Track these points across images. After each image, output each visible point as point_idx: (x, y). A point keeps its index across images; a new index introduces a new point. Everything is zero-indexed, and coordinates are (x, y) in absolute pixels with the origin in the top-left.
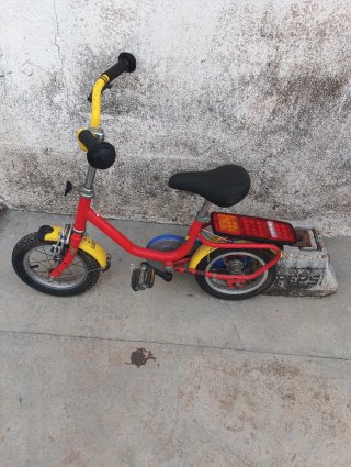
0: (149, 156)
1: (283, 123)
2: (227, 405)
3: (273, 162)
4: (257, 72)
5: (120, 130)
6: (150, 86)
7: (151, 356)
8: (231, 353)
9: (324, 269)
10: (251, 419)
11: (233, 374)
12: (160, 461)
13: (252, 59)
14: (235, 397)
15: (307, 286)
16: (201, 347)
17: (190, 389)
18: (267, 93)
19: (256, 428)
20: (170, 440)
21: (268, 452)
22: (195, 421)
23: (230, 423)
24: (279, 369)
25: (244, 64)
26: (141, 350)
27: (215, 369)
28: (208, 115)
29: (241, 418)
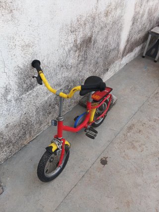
1: (81, 59)
3: (81, 74)
4: (72, 45)
5: (35, 94)
7: (106, 158)
8: (118, 136)
10: (141, 144)
11: (125, 140)
12: (142, 176)
13: (70, 42)
14: (133, 144)
15: (112, 103)
17: (124, 153)
18: (76, 51)
19: (145, 145)
20: (137, 169)
21: (153, 147)
22: (135, 159)
23: (140, 150)
25: (68, 45)
26: (101, 159)
27: (121, 143)
28: (62, 69)
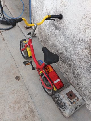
0: (58, 45)
1: (87, 61)
2: (16, 102)
3: (81, 70)
4: (86, 40)
5: (55, 34)
6: (64, 26)
7: (19, 80)
8: (30, 97)
9: (68, 109)
10: (15, 110)
11: (24, 100)
13: (87, 35)
14: (18, 103)
15: (61, 107)
16: (27, 89)
18: (87, 48)
19: (13, 112)
20: (2, 94)
21: (8, 118)
22: (8, 97)
23: (11, 105)
24: (32, 111)
25: (84, 35)
26: (20, 77)
27: (24, 95)
28: (72, 43)
29: (14, 107)
